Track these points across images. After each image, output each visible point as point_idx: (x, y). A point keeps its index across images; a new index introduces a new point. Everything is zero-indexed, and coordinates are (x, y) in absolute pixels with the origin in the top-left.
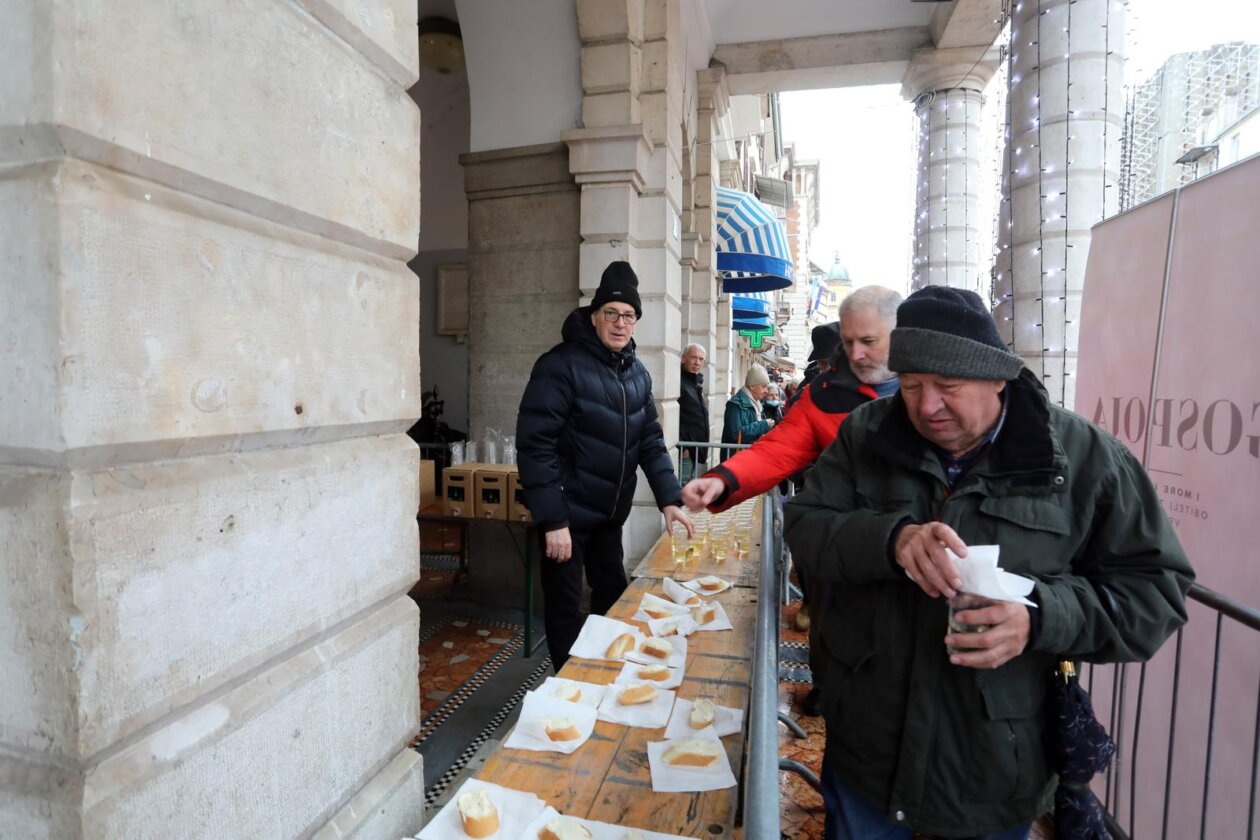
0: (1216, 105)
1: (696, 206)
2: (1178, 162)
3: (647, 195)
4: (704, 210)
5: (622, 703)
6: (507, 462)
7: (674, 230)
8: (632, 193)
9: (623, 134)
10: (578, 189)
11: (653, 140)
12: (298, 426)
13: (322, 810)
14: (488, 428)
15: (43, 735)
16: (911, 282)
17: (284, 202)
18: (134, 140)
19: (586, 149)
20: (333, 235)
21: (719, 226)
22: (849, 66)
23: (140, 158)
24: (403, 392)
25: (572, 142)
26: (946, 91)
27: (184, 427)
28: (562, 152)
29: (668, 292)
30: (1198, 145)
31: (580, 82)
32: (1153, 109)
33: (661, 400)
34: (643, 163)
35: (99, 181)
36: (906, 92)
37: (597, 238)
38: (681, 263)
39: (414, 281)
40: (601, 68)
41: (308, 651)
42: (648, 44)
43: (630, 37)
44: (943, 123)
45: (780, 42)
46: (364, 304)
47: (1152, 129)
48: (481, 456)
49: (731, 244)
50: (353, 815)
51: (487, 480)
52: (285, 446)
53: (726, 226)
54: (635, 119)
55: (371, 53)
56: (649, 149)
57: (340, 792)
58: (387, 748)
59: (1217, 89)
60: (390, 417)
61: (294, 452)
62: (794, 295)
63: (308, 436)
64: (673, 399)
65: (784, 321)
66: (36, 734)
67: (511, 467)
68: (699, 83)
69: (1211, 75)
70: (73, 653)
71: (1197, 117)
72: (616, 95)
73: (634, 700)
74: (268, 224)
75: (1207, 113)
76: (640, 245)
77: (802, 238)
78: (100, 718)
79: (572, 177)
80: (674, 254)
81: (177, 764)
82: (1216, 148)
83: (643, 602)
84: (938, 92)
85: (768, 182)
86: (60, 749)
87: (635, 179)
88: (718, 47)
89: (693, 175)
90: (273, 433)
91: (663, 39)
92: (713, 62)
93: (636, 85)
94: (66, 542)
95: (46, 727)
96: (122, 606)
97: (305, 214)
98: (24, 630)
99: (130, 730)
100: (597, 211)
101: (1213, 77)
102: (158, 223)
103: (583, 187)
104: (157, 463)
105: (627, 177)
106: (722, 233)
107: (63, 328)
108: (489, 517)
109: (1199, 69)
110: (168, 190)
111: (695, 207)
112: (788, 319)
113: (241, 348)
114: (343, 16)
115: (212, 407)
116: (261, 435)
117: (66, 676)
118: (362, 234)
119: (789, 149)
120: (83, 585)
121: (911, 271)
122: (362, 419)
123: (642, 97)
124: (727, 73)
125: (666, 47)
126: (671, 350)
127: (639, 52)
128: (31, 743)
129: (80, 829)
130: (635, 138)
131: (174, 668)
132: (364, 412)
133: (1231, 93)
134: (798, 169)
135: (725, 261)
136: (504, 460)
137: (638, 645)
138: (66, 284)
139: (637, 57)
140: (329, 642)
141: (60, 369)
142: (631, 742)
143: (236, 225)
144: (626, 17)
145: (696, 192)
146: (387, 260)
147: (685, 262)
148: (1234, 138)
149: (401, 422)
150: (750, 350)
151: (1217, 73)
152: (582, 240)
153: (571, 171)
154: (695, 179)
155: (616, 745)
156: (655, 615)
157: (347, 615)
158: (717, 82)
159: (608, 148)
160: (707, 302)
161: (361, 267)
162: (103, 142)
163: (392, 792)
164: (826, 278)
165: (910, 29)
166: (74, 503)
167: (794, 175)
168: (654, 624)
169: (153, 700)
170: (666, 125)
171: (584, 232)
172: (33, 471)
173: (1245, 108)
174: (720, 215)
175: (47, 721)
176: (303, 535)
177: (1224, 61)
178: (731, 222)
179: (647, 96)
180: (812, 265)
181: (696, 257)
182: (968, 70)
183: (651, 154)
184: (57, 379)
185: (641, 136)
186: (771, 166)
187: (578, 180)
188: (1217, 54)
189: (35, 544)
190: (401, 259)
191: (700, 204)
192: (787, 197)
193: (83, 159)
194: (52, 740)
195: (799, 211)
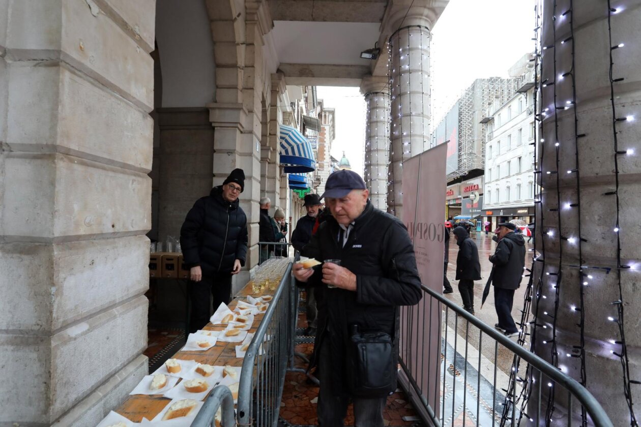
0: (492, 101)
1: (270, 134)
2: (480, 123)
3: (245, 133)
4: (273, 136)
5: (227, 336)
6: (177, 252)
7: (257, 148)
8: (238, 132)
9: (235, 107)
10: (213, 128)
11: (248, 109)
12: (113, 232)
13: (114, 368)
14: (168, 236)
15: (38, 325)
16: (364, 172)
17: (111, 158)
18: (74, 146)
19: (217, 112)
20: (125, 168)
21: (281, 143)
22: (337, 79)
23: (74, 150)
24: (146, 220)
25: (211, 108)
26: (377, 93)
27: (82, 231)
28: (206, 111)
29: (254, 175)
30: (487, 116)
31: (216, 82)
32: (471, 100)
33: (250, 223)
34: (243, 119)
35: (65, 159)
36: (362, 91)
37: (221, 151)
38: (260, 162)
39: (150, 181)
40: (225, 77)
41: (111, 310)
42: (246, 68)
43: (238, 65)
44: (376, 106)
45: (308, 65)
46: (134, 190)
47: (471, 108)
48: (165, 248)
49: (287, 151)
50: (124, 374)
51: (168, 259)
52: (108, 238)
53: (284, 142)
54: (240, 101)
55: (138, 104)
56: (245, 113)
57: (120, 363)
58: (136, 351)
59: (493, 95)
60: (141, 229)
61: (110, 240)
62: (323, 172)
63: (115, 235)
64: (256, 223)
65: (318, 184)
66: (35, 325)
67: (179, 253)
68: (272, 79)
69: (490, 89)
70: (52, 298)
71: (486, 105)
72: (232, 89)
73: (231, 334)
74: (106, 166)
75: (489, 104)
76: (241, 155)
77: (327, 144)
78: (58, 319)
79: (211, 123)
80: (257, 158)
81: (75, 339)
82: (493, 118)
83: (238, 305)
84: (373, 93)
85: (309, 119)
86: (44, 328)
87: (239, 126)
88: (281, 64)
89: (268, 120)
90: (105, 234)
91: (253, 66)
92: (279, 71)
93: (240, 85)
94: (53, 264)
95: (39, 322)
96: (64, 285)
97: (117, 162)
98: (33, 293)
99: (64, 325)
100: (221, 139)
101: (491, 90)
102: (79, 169)
103: (216, 128)
104: (73, 242)
105: (235, 125)
106: (282, 146)
107: (55, 202)
108: (168, 276)
109: (486, 86)
110: (80, 159)
111: (268, 134)
112: (320, 183)
113: (98, 206)
114: (130, 95)
115: (89, 225)
116: (102, 234)
117: (49, 305)
118: (134, 166)
119: (321, 102)
120: (56, 277)
121: (364, 167)
122: (132, 229)
123: (243, 90)
124: (285, 76)
125: (254, 70)
126: (255, 201)
127: (242, 71)
128: (33, 328)
129: (50, 352)
130: (240, 109)
131: (76, 307)
132: (133, 227)
133: (497, 97)
134: (325, 112)
135: (283, 159)
136: (176, 251)
137: (234, 319)
138: (57, 190)
139: (241, 74)
140: (118, 308)
141: (54, 214)
142: (229, 347)
143: (98, 167)
144: (237, 57)
145: (270, 128)
146: (141, 174)
147: (263, 160)
148: (499, 115)
149: (144, 231)
150: (300, 199)
151: (492, 88)
152: (214, 151)
153: (210, 120)
154: (269, 122)
155: (224, 348)
156: (241, 309)
157: (125, 298)
158: (280, 79)
159: (228, 112)
160: (274, 178)
161: (134, 178)
162: (67, 148)
163: (138, 368)
164: (339, 164)
165: (362, 66)
166: (56, 253)
167: (323, 114)
168: (241, 311)
169: (71, 316)
170: (253, 103)
171: (215, 148)
172: (37, 244)
173: (503, 103)
174: (282, 138)
175: (40, 320)
176: (113, 268)
177: (494, 84)
178: (287, 141)
179: (246, 90)
180: (332, 158)
181: (269, 157)
182: (384, 86)
183: (247, 115)
184: (52, 217)
185: (242, 108)
186: (311, 111)
187: (213, 125)
188: (492, 81)
189: (40, 266)
190: (145, 173)
191: (272, 133)
192: (318, 126)
193: (61, 153)
194: (41, 326)
195: (325, 132)
